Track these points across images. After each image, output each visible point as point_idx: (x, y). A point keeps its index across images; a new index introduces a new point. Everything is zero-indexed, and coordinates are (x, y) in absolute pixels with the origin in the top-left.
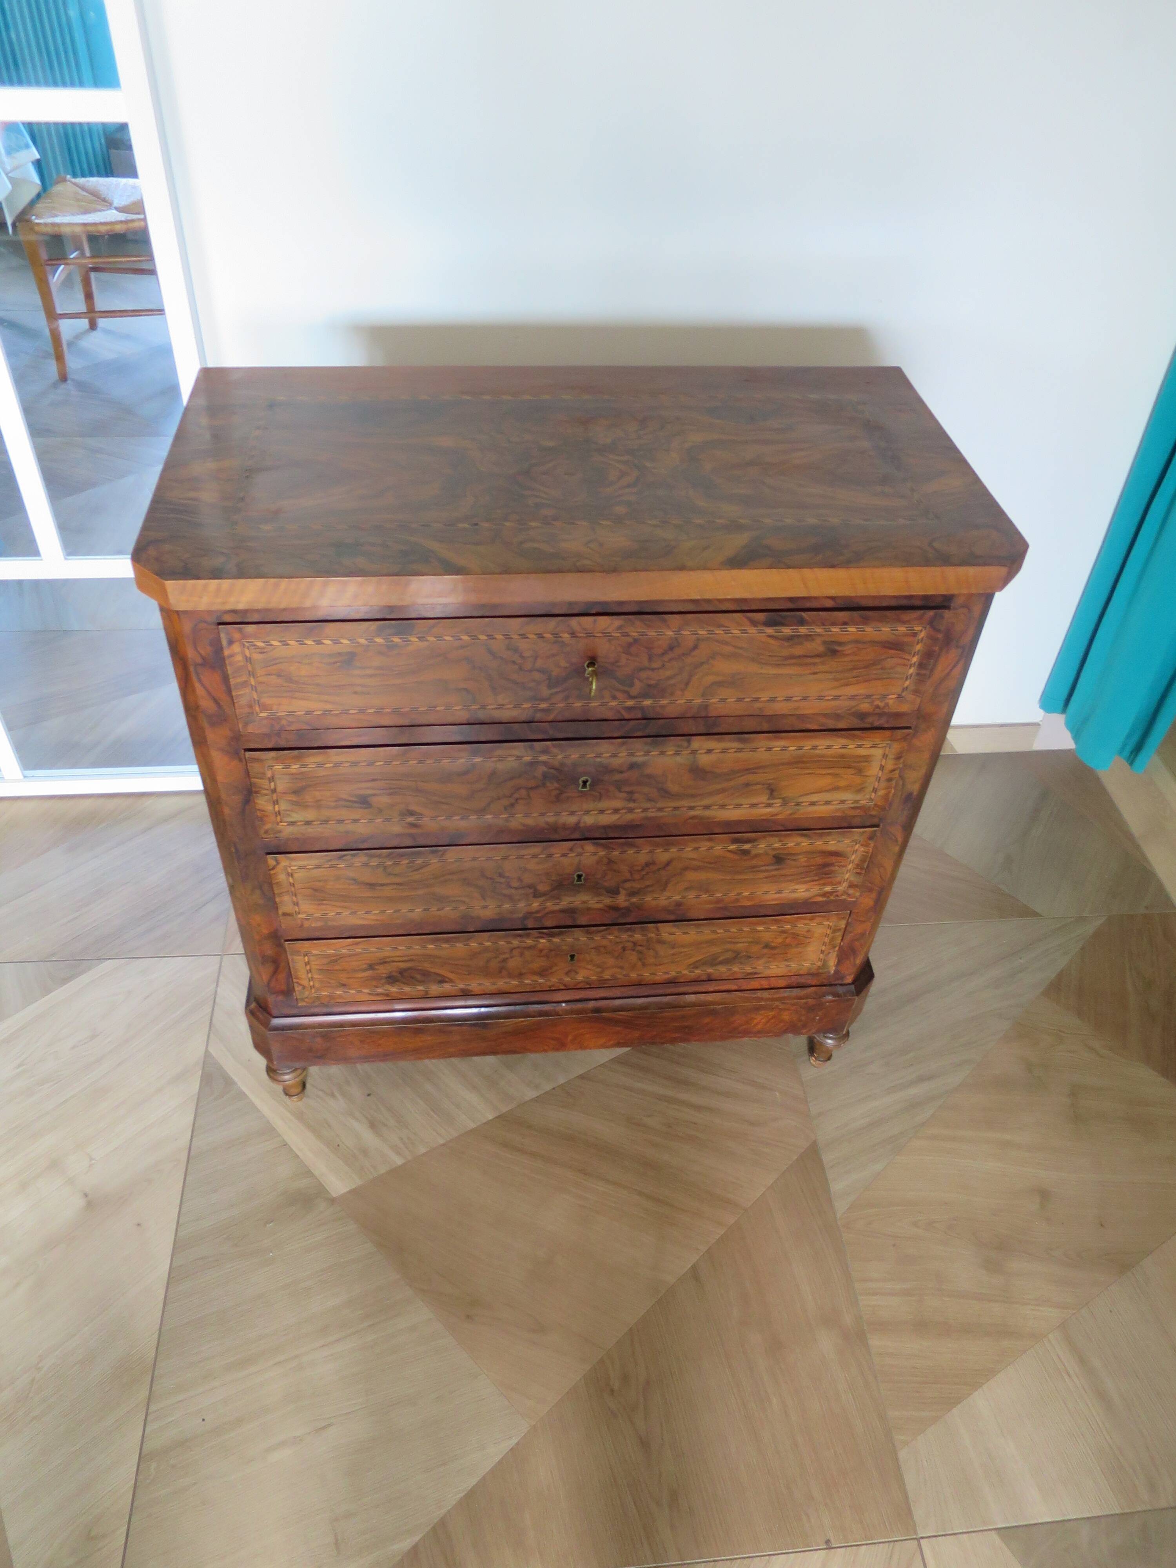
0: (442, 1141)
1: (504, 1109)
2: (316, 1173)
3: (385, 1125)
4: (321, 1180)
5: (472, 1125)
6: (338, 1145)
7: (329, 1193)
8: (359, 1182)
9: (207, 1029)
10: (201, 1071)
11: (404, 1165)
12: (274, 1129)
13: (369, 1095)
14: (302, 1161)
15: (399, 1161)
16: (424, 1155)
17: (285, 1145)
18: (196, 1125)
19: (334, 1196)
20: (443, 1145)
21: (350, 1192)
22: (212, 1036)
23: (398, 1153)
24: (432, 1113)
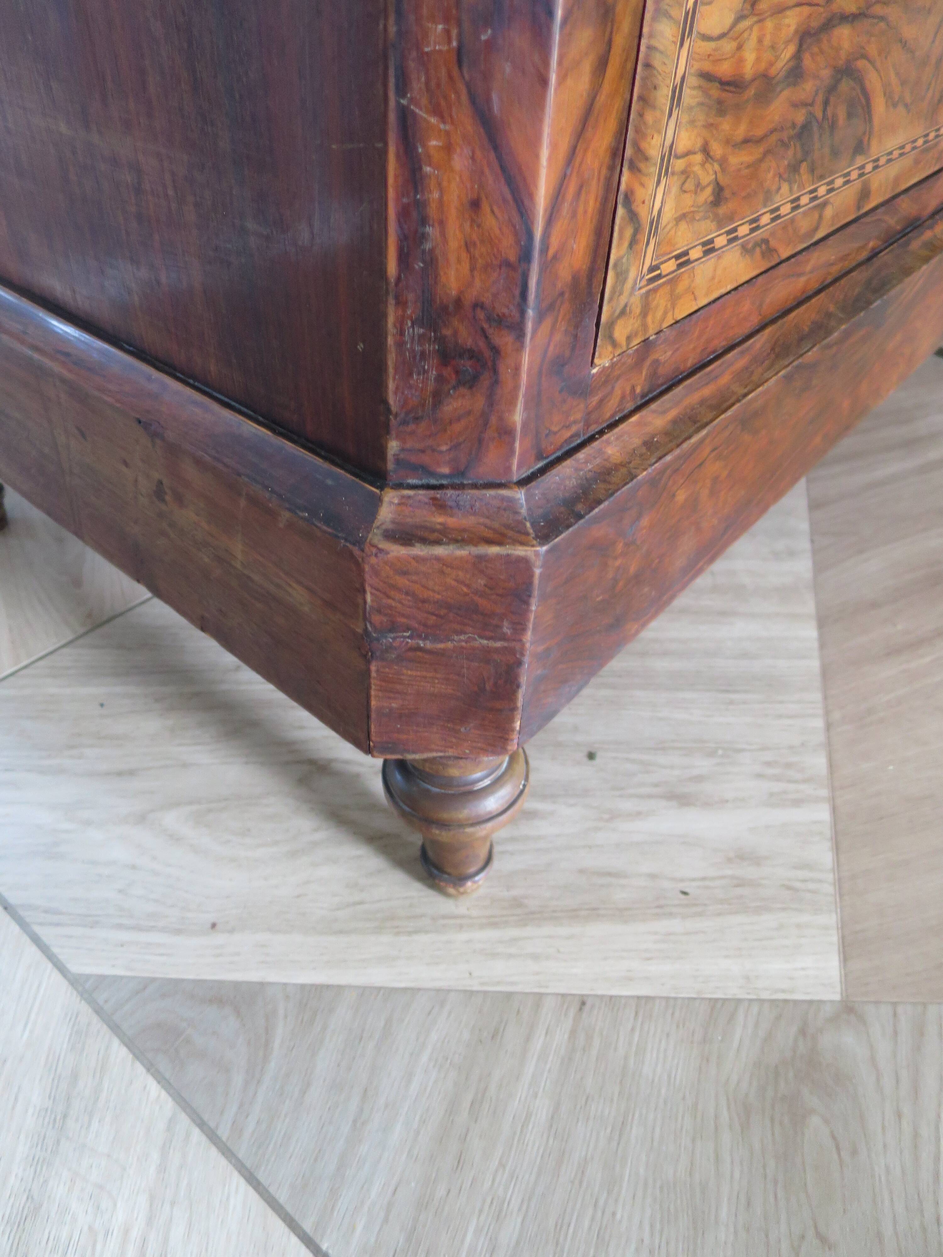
0: (819, 723)
1: (809, 607)
2: (734, 991)
3: (699, 779)
4: (765, 995)
5: (815, 664)
6: (685, 893)
7: (821, 1002)
8: (831, 919)
9: (15, 928)
10: (116, 1042)
11: (834, 810)
12: (509, 995)
13: (591, 756)
14: (667, 999)
15: (823, 814)
16: (831, 766)
17: (583, 1003)
18: (282, 1197)
19: (837, 997)
20: (829, 727)
21: (845, 958)
22: (46, 934)
23: (797, 803)
24: (733, 696)
